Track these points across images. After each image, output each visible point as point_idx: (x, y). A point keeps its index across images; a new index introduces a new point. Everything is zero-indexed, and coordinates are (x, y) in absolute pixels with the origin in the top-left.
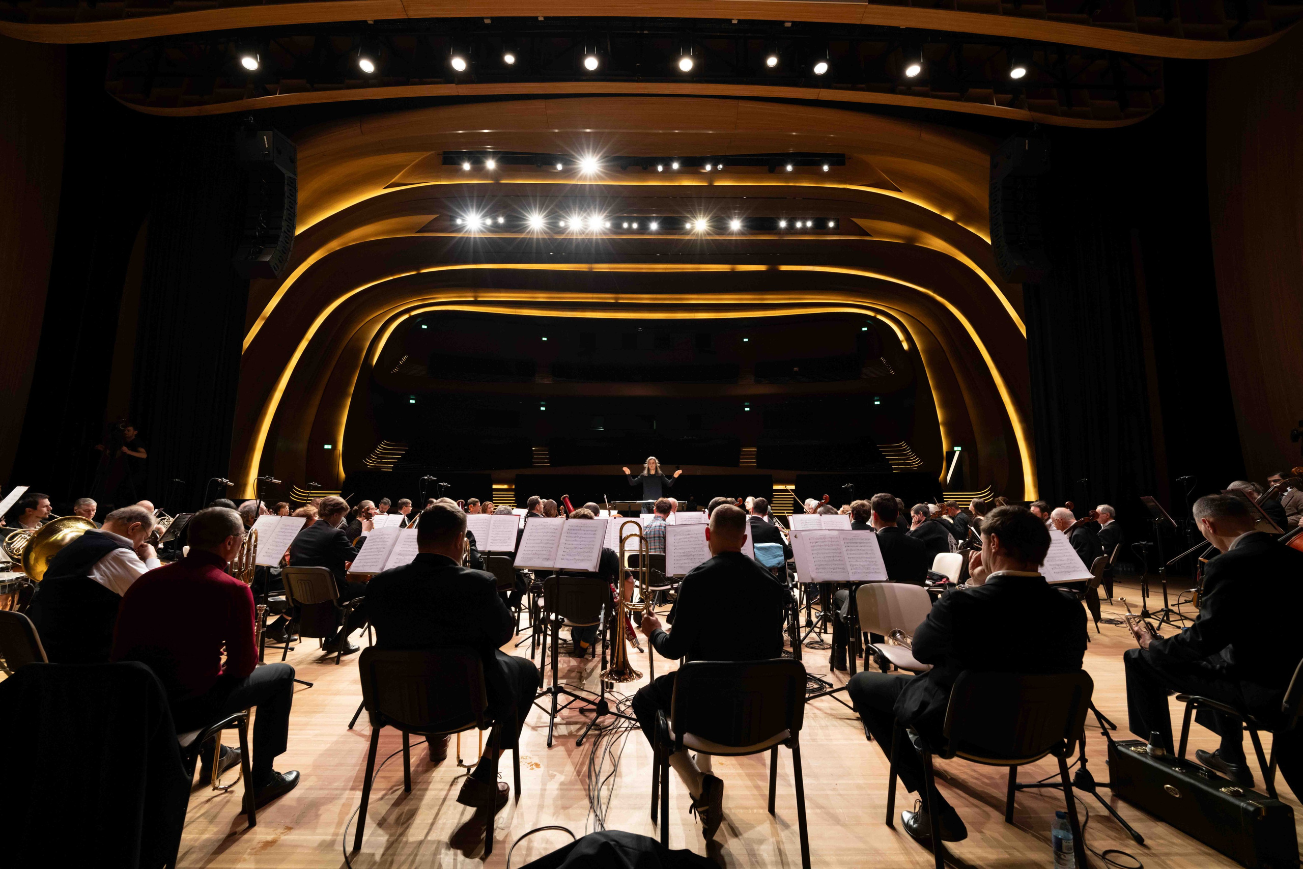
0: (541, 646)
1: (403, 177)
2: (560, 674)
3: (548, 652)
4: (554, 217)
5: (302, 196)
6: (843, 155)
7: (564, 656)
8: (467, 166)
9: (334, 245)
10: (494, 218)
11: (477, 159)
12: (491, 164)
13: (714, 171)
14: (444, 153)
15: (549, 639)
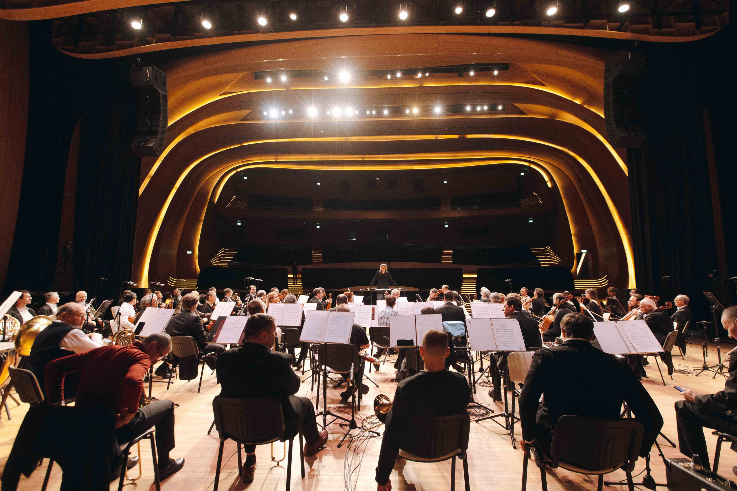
0: (317, 382)
1: (231, 88)
2: (328, 401)
3: (321, 386)
4: (323, 110)
5: (171, 101)
6: (507, 64)
7: (330, 389)
8: (269, 80)
9: (191, 131)
10: (286, 110)
11: (275, 75)
12: (284, 78)
13: (424, 77)
14: (255, 72)
15: (321, 377)
